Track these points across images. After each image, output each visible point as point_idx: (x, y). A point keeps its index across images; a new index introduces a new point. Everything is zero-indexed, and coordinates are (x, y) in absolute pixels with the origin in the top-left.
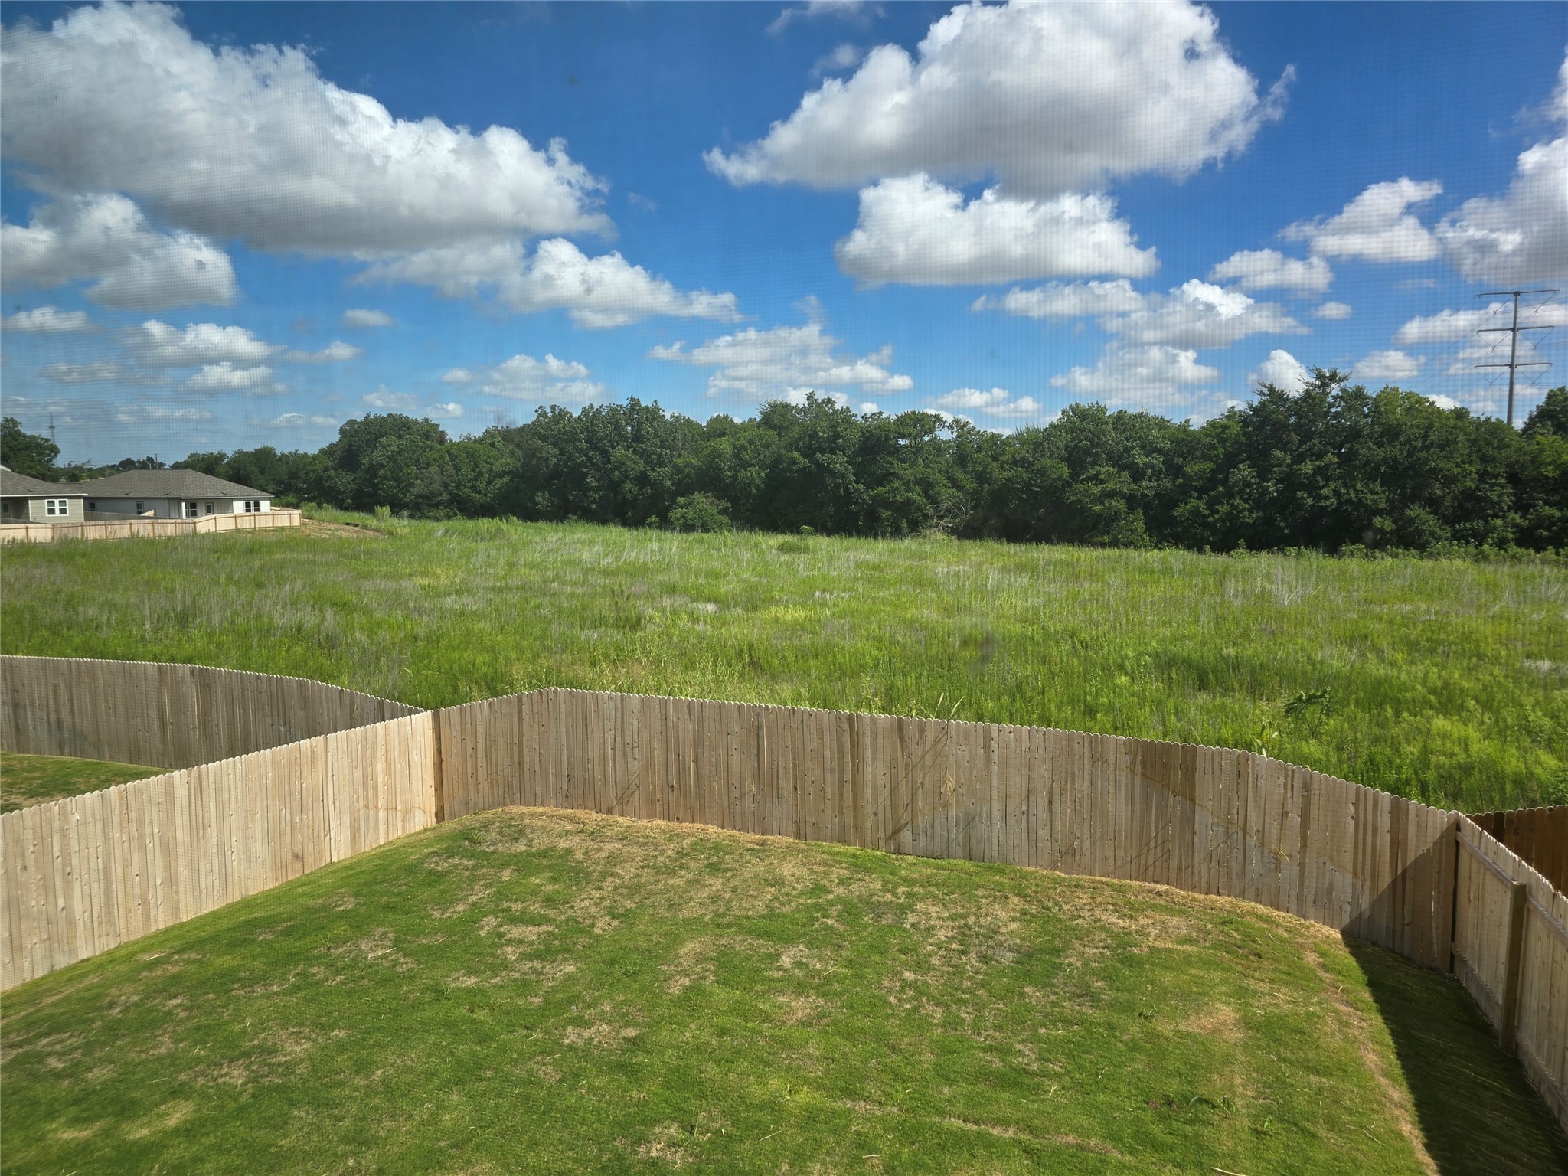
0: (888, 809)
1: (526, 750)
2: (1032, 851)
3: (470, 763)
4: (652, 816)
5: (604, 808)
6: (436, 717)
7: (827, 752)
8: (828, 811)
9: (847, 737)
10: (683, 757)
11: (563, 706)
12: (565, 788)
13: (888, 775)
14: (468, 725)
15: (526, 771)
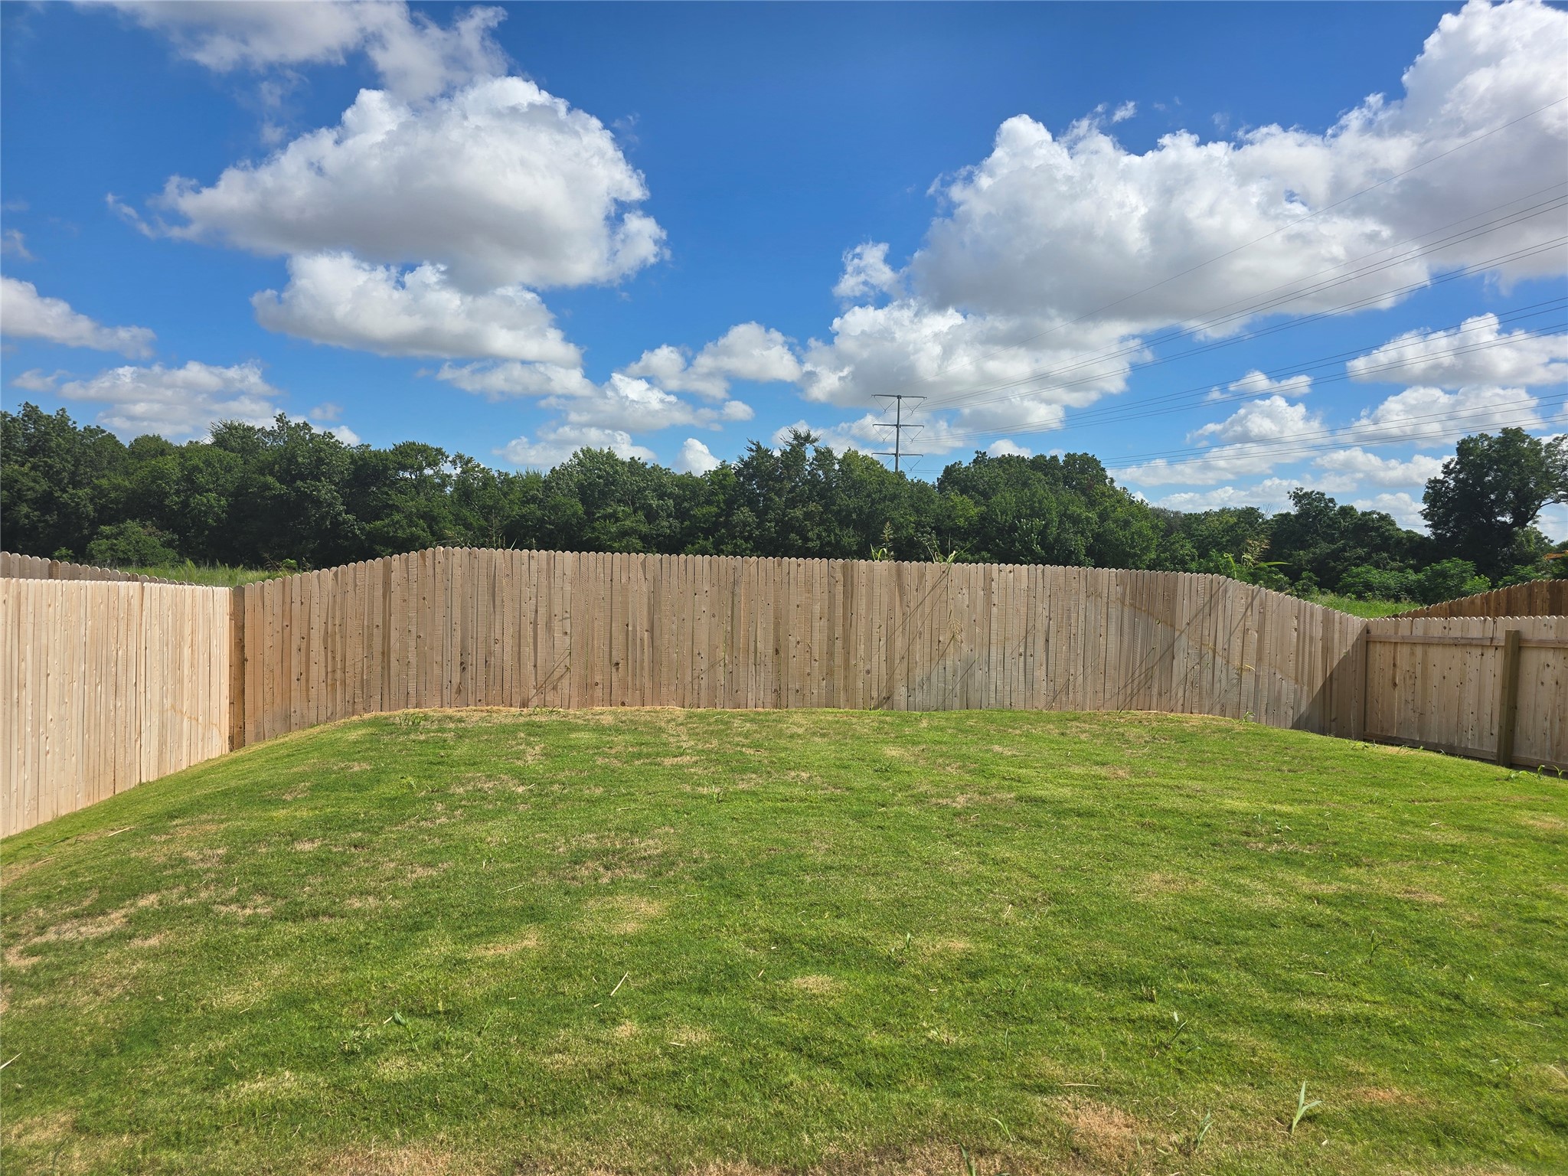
1: (394, 635)
2: (1028, 694)
3: (296, 661)
4: (587, 702)
5: (517, 699)
6: (238, 595)
8: (816, 673)
9: (840, 588)
10: (634, 627)
11: (458, 572)
12: (456, 680)
13: (884, 627)
14: (296, 606)
15: (394, 663)
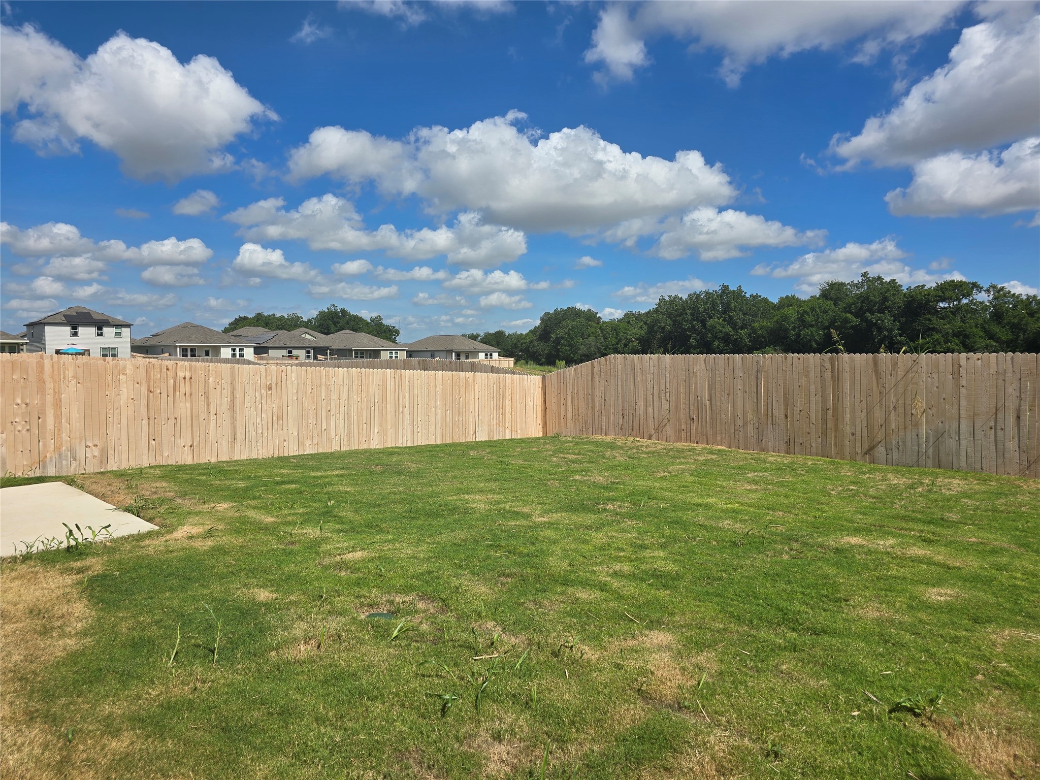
0: (865, 430)
1: (596, 399)
3: (562, 408)
4: (679, 440)
5: (646, 435)
6: (544, 378)
7: (812, 387)
8: (813, 433)
9: (829, 374)
10: (701, 398)
11: (620, 367)
12: (621, 423)
13: (864, 401)
14: (562, 384)
15: (596, 413)
